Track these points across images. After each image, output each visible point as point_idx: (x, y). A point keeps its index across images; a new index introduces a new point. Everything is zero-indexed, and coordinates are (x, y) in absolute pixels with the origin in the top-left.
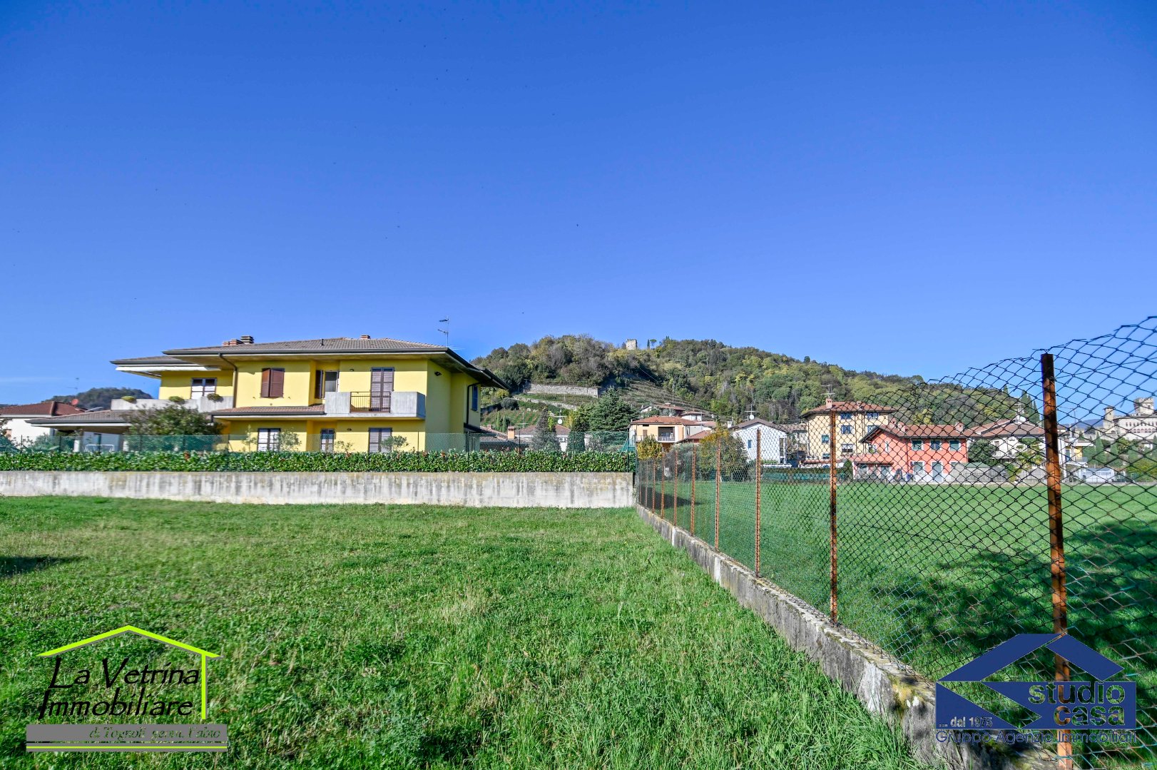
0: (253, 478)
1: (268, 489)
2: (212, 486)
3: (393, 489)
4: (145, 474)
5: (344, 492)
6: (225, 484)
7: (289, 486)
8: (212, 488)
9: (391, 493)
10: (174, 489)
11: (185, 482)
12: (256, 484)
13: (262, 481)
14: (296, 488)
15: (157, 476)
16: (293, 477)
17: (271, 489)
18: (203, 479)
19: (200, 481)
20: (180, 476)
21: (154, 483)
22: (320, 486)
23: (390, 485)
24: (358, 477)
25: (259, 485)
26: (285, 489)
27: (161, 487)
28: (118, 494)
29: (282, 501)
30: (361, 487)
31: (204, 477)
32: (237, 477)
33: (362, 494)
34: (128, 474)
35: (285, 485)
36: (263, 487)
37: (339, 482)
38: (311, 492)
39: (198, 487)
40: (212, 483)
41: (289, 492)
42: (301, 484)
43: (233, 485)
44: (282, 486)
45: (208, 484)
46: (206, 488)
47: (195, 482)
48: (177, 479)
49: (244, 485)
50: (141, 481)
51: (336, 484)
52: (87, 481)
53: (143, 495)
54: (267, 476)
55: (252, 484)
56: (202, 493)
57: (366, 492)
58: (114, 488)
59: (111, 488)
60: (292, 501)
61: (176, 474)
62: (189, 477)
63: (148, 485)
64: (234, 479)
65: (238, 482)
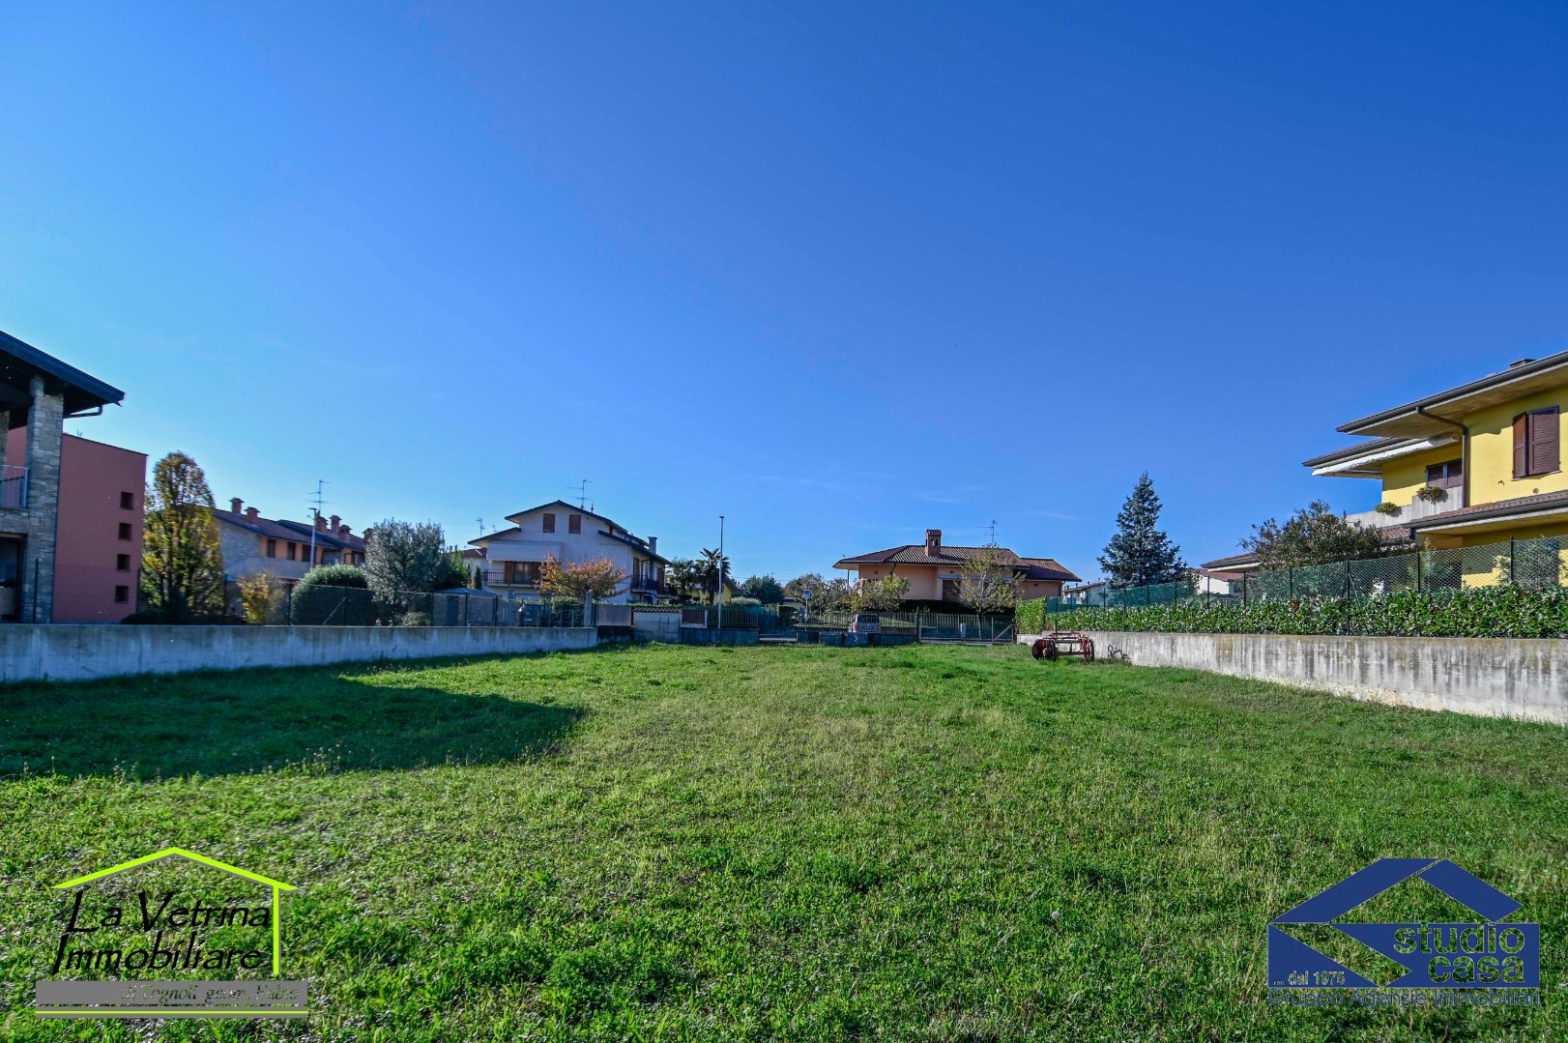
0: (1386, 647)
1: (1411, 674)
2: (1328, 663)
4: (1250, 639)
6: (1345, 661)
7: (1449, 668)
8: (1328, 668)
10: (1281, 665)
11: (1294, 655)
12: (1390, 662)
13: (1400, 657)
14: (1462, 677)
15: (1262, 643)
16: (1455, 649)
17: (1417, 675)
18: (1315, 649)
19: (1312, 653)
20: (1288, 642)
21: (1260, 654)
22: (1511, 674)
25: (1396, 664)
26: (1442, 678)
27: (1269, 662)
28: (1227, 670)
29: (1435, 704)
31: (1318, 644)
32: (1362, 646)
34: (1233, 637)
35: (1440, 667)
36: (1402, 668)
38: (1495, 691)
39: (1310, 663)
40: (1327, 657)
42: (1473, 666)
43: (1356, 662)
44: (1435, 667)
45: (1322, 659)
46: (1320, 665)
47: (1306, 656)
48: (1284, 648)
49: (1373, 662)
50: (1246, 651)
53: (1252, 673)
54: (1408, 645)
55: (1385, 662)
56: (1315, 675)
59: (1219, 659)
60: (1455, 707)
61: (1283, 638)
62: (1298, 644)
63: (1253, 656)
64: (1357, 652)
65: (1364, 657)
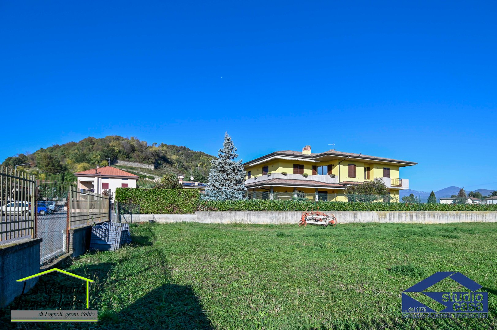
1: (433, 218)
2: (416, 217)
3: (466, 217)
4: (393, 212)
5: (454, 219)
6: (420, 216)
8: (416, 218)
9: (466, 219)
10: (404, 219)
11: (407, 216)
12: (430, 216)
13: (432, 215)
14: (442, 217)
15: (397, 213)
16: (441, 213)
17: (434, 218)
18: (413, 214)
19: (412, 215)
20: (405, 213)
21: (396, 216)
22: (448, 217)
23: (466, 216)
24: (458, 213)
25: (431, 216)
27: (399, 218)
28: (382, 221)
30: (458, 217)
31: (414, 213)
32: (424, 213)
33: (459, 219)
34: (386, 212)
35: (438, 217)
36: (432, 217)
37: (453, 215)
38: (446, 219)
39: (411, 217)
40: (416, 216)
41: (439, 219)
42: (443, 215)
43: (423, 216)
44: (437, 216)
45: (415, 216)
46: (414, 218)
47: (411, 216)
48: (404, 214)
49: (426, 216)
50: (391, 215)
51: (452, 216)
52: (369, 215)
53: (392, 221)
55: (429, 216)
56: (413, 220)
57: (460, 218)
58: (381, 219)
59: (379, 219)
61: (404, 212)
62: (408, 213)
63: (394, 217)
64: (423, 214)
65: (424, 215)
